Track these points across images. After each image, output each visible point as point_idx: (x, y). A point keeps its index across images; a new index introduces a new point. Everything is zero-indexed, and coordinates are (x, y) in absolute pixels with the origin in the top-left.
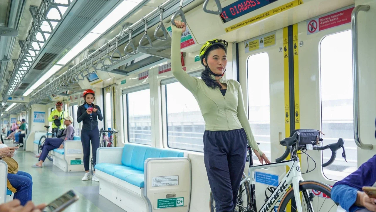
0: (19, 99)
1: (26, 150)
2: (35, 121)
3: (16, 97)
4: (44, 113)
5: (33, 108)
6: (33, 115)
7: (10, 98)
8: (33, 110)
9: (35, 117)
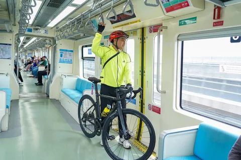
0: (42, 32)
1: (50, 97)
2: (60, 62)
3: (37, 29)
4: (72, 51)
5: (58, 44)
6: (58, 53)
7: (30, 30)
8: (59, 48)
9: (61, 56)
